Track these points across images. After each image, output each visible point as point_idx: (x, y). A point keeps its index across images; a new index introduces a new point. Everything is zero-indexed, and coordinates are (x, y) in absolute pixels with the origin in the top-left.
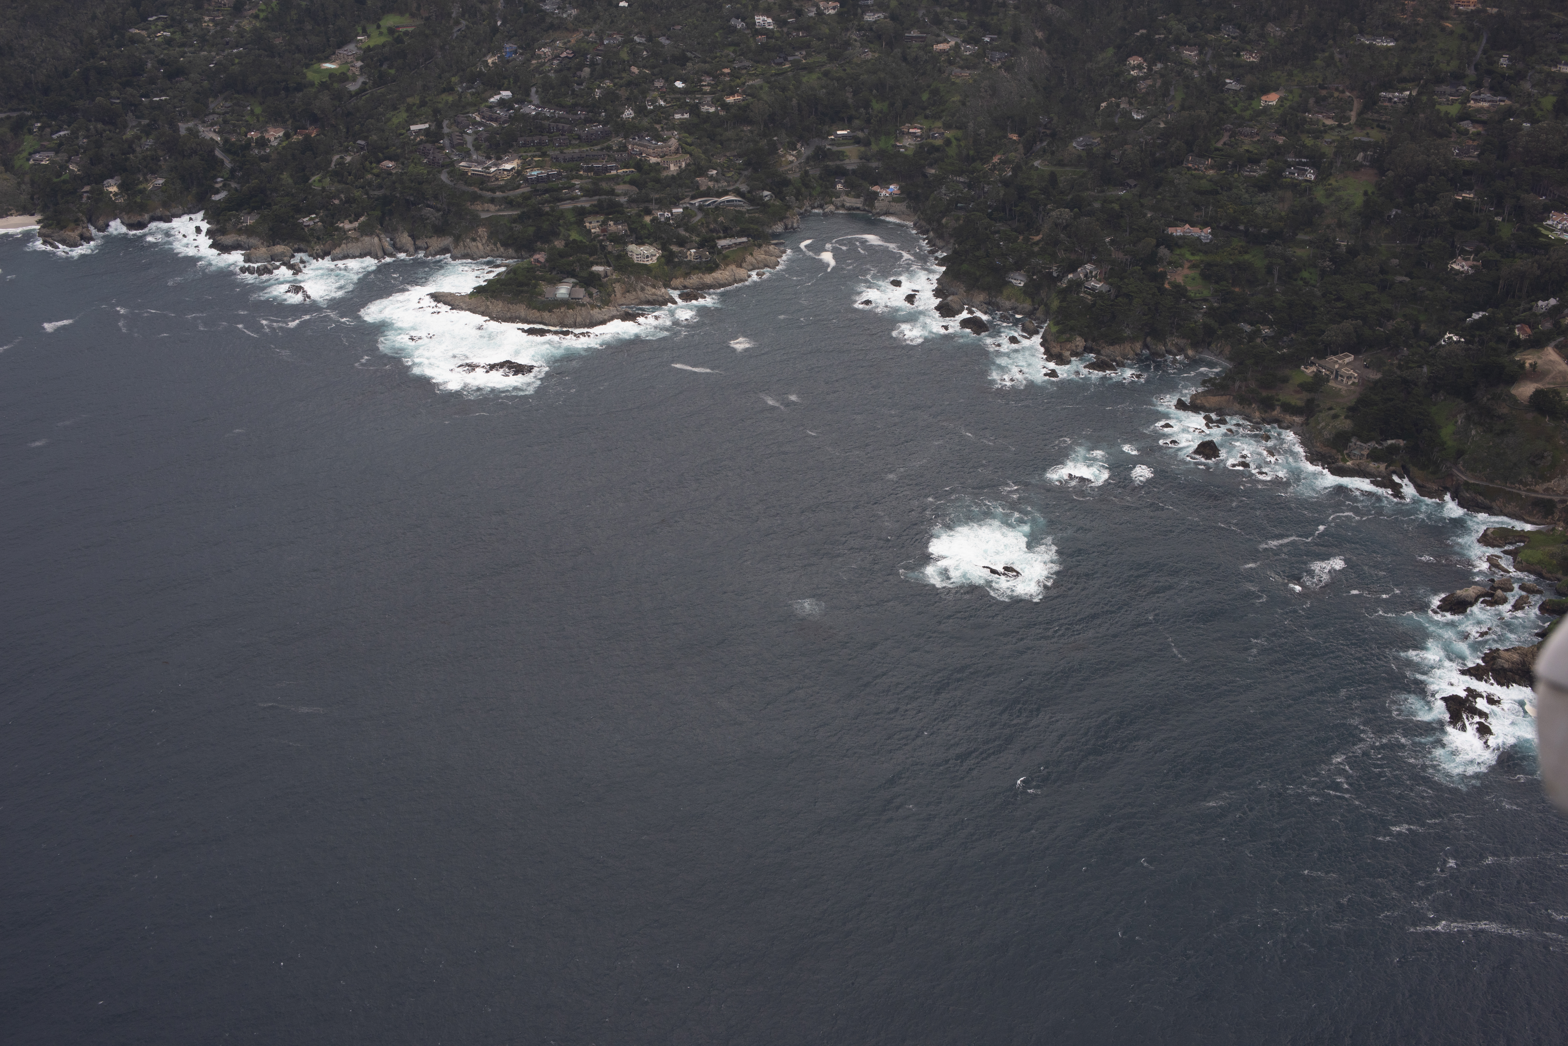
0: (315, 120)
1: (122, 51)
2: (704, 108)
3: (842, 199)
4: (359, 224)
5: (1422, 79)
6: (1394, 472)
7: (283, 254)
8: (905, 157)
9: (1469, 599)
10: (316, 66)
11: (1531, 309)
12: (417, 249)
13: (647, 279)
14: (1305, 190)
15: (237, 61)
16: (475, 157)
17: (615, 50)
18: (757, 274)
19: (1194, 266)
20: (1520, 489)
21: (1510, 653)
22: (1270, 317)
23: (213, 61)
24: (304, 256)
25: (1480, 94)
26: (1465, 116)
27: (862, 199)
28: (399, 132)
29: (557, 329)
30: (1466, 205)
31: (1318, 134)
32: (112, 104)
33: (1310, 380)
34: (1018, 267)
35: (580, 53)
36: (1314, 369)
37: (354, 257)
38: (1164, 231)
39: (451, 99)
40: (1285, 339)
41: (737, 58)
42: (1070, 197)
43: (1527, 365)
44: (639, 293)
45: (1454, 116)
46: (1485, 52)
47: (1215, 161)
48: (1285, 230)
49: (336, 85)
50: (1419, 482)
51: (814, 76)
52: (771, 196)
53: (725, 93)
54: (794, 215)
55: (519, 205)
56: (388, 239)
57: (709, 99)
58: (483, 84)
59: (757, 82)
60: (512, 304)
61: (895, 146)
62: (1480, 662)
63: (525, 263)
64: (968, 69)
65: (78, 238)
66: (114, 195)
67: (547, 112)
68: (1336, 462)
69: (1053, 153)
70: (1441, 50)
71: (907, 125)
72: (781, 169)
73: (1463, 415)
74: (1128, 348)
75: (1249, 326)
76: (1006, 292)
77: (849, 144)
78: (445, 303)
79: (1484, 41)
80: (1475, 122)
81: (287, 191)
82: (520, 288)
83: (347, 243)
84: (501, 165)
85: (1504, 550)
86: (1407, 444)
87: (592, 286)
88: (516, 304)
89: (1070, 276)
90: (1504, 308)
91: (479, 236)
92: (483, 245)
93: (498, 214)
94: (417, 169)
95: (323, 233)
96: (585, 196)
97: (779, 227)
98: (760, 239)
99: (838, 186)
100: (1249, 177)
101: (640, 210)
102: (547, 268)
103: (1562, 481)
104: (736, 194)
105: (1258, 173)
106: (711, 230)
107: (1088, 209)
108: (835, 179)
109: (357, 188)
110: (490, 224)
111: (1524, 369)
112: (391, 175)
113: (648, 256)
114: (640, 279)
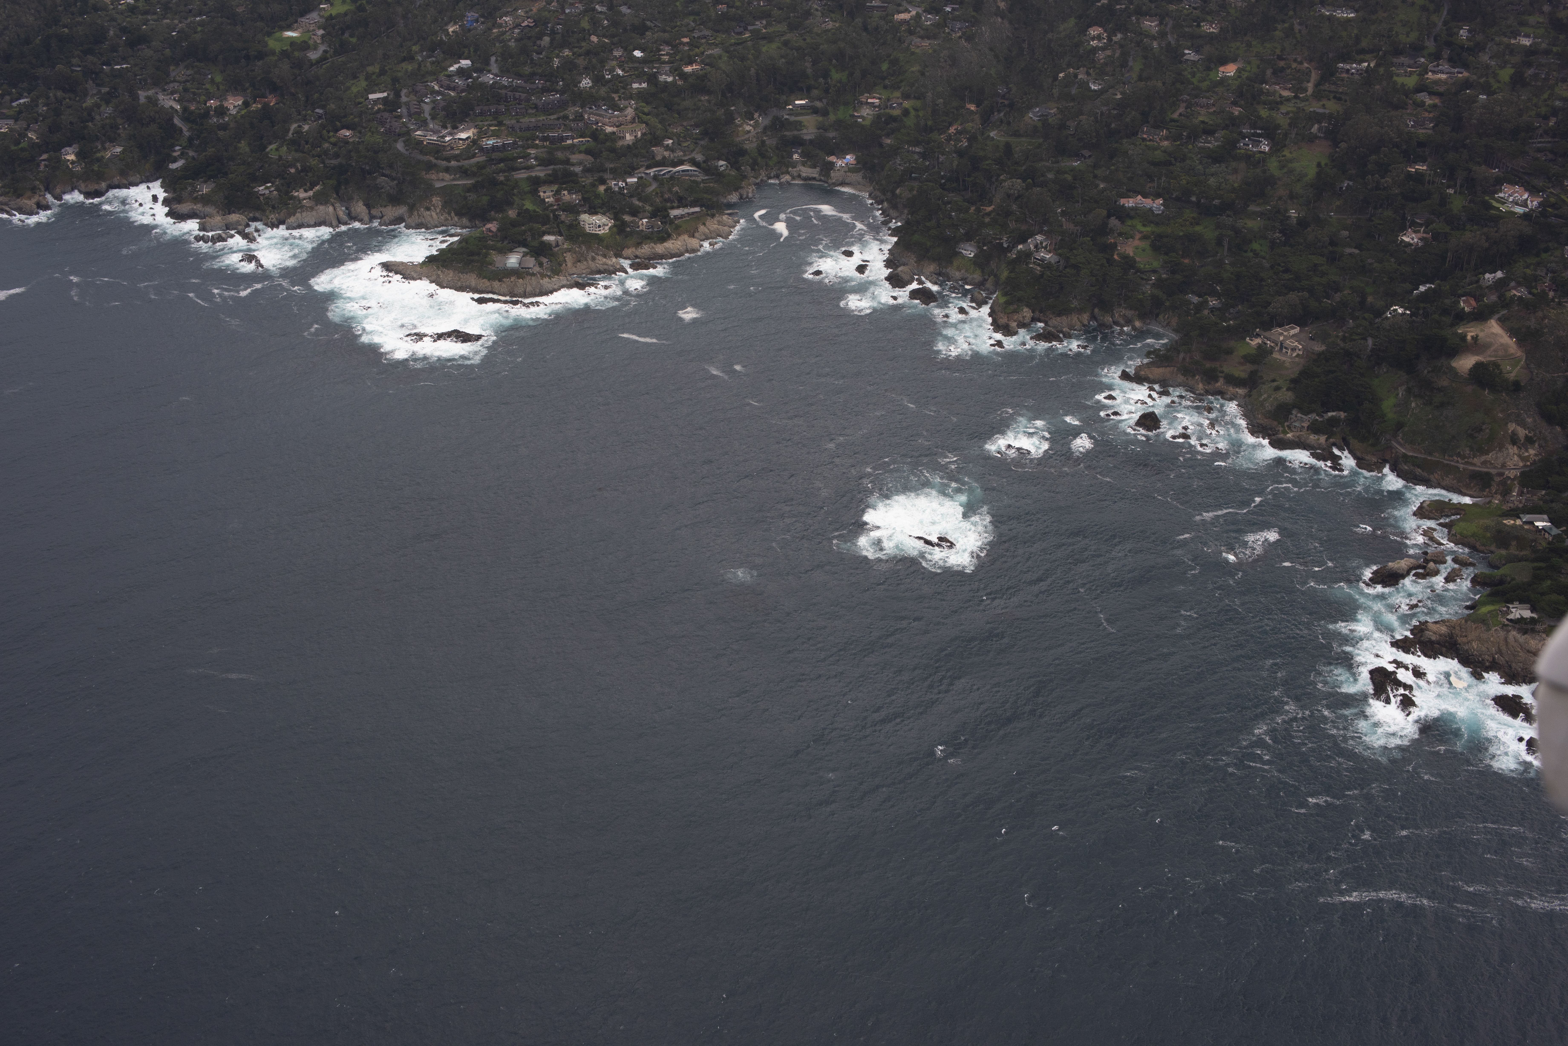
0: (274, 88)
1: (84, 19)
2: (663, 78)
3: (798, 169)
4: (314, 193)
5: (1381, 50)
6: (1334, 444)
7: (238, 223)
8: (862, 126)
9: (1401, 572)
10: (278, 34)
11: (1478, 281)
12: (372, 218)
13: (598, 249)
14: (1259, 162)
15: (199, 29)
16: (431, 126)
17: (576, 19)
18: (710, 244)
19: (1145, 237)
20: (1458, 462)
21: (1438, 626)
22: (1219, 288)
23: (175, 28)
24: (259, 225)
25: (1438, 65)
26: (1421, 88)
27: (818, 169)
28: (358, 100)
29: (508, 298)
30: (1419, 177)
31: (1274, 105)
32: (73, 71)
33: (1254, 352)
34: (968, 238)
35: (541, 22)
36: (1259, 341)
37: (309, 226)
38: (1116, 202)
39: (410, 68)
40: (1232, 310)
41: (697, 28)
42: (1024, 168)
43: (1469, 338)
44: (590, 262)
45: (1411, 88)
46: (1445, 23)
47: (1170, 132)
48: (1237, 202)
49: (296, 54)
50: (1359, 454)
51: (774, 46)
52: (727, 166)
53: (683, 63)
54: (750, 185)
55: (474, 174)
56: (343, 208)
57: (667, 69)
58: (444, 53)
59: (716, 51)
60: (462, 273)
61: (853, 116)
62: (1408, 634)
63: (476, 233)
64: (928, 38)
65: (35, 206)
66: (71, 163)
67: (505, 81)
68: (1277, 434)
69: (1009, 123)
70: (1401, 21)
71: (866, 95)
72: (738, 139)
73: (1404, 387)
74: (1076, 319)
75: (1197, 298)
76: (956, 263)
77: (808, 114)
78: (396, 273)
79: (1445, 13)
80: (1431, 94)
81: (244, 159)
82: (472, 257)
83: (302, 212)
84: (456, 134)
85: (1439, 523)
86: (1347, 416)
87: (543, 256)
88: (467, 273)
89: (1020, 247)
90: (1451, 281)
91: (434, 205)
92: (437, 214)
93: (453, 183)
94: (374, 138)
95: (278, 201)
96: (540, 165)
97: (734, 197)
98: (714, 209)
99: (795, 156)
100: (1204, 148)
101: (594, 180)
102: (498, 237)
103: (1500, 454)
104: (692, 163)
105: (1212, 144)
106: (665, 200)
107: (1041, 180)
108: (791, 149)
109: (314, 157)
110: (444, 193)
111: (1466, 342)
112: (348, 144)
113: (599, 226)
114: (591, 248)
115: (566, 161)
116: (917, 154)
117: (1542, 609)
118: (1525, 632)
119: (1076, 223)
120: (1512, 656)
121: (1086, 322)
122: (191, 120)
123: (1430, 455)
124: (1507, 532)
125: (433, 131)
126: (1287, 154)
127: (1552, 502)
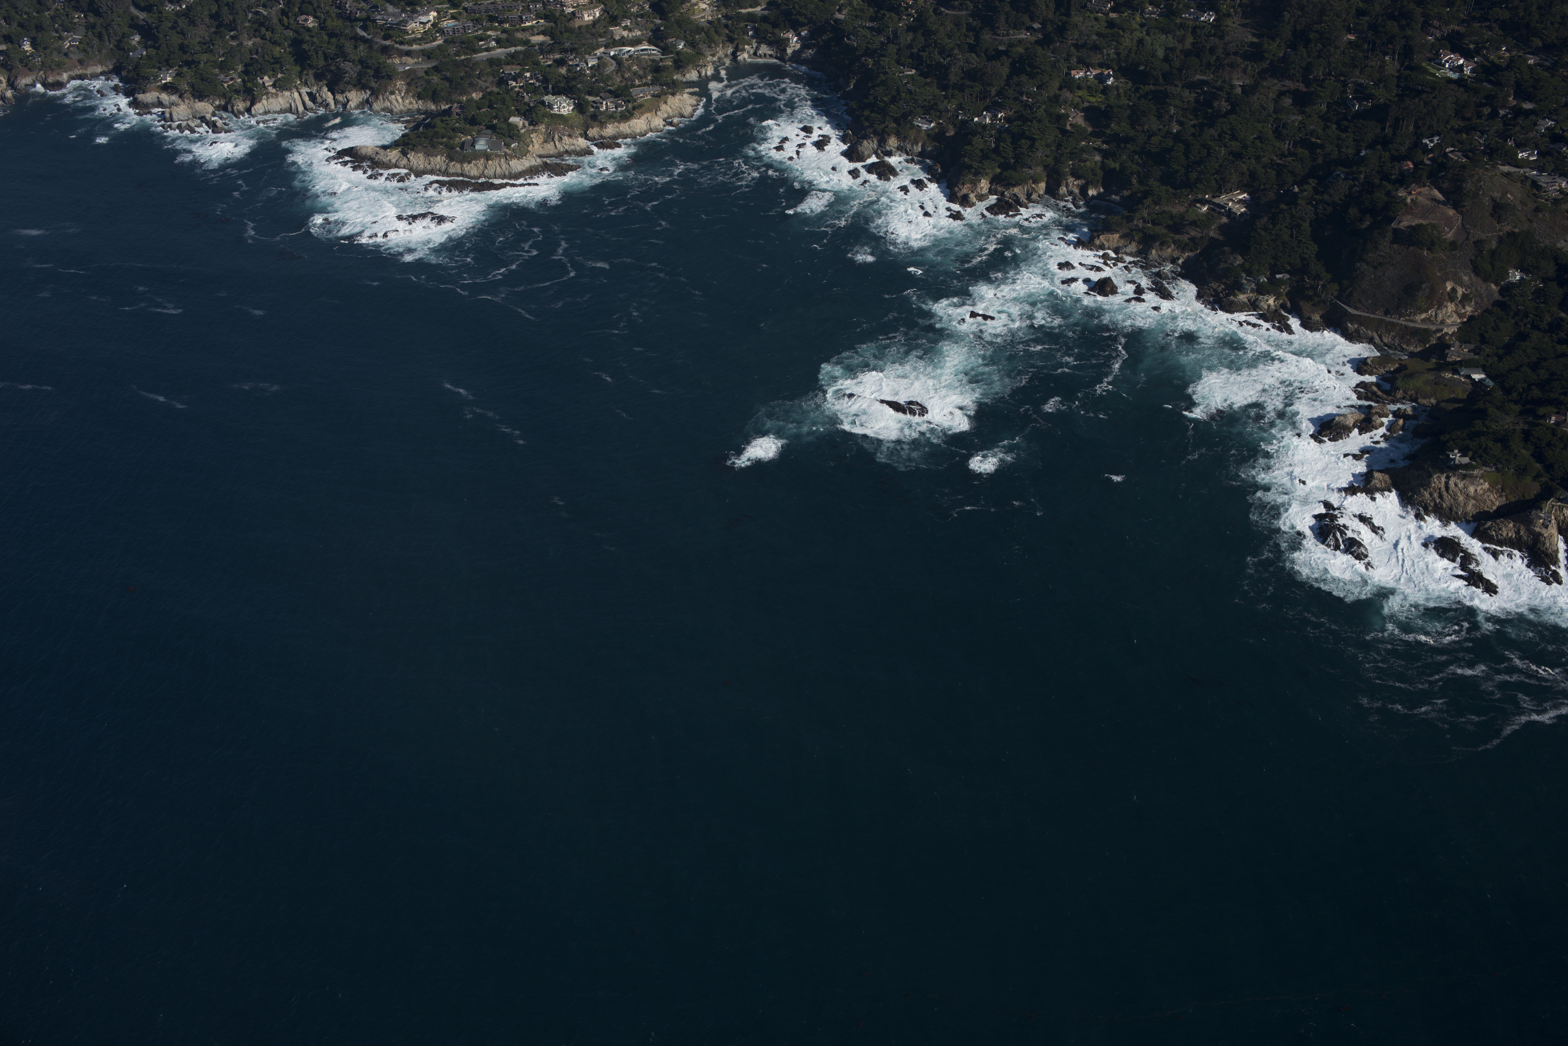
3: (754, 46)
4: (278, 79)
6: (1282, 307)
7: (204, 111)
9: (1347, 425)
11: (1416, 146)
12: (337, 103)
13: (564, 129)
16: (390, 10)
20: (1399, 319)
24: (225, 113)
27: (774, 46)
29: (478, 180)
33: (1204, 218)
34: (925, 111)
36: (1208, 207)
38: (1066, 74)
43: (1408, 201)
44: (557, 143)
47: (1118, 4)
48: (1184, 72)
50: (1306, 317)
52: (685, 45)
54: (708, 63)
55: (436, 58)
56: (308, 94)
60: (433, 156)
72: (694, 17)
74: (1031, 189)
76: (913, 137)
81: (205, 47)
82: (440, 140)
83: (268, 98)
84: (417, 18)
85: (1382, 378)
86: (1294, 278)
87: (510, 137)
88: (436, 156)
89: (976, 119)
90: (1390, 146)
91: (398, 89)
92: (402, 98)
93: (416, 67)
94: (334, 24)
95: (243, 89)
96: (501, 47)
97: (693, 76)
98: (674, 88)
99: (750, 33)
100: (1150, 19)
101: (555, 61)
102: (465, 119)
103: (1439, 311)
104: (650, 42)
105: (1158, 15)
106: (626, 79)
107: (993, 53)
108: (747, 26)
109: (275, 43)
110: (408, 77)
111: (1406, 205)
112: (309, 30)
113: (564, 107)
114: (557, 129)
115: (526, 42)
116: (871, 29)
117: (1480, 456)
118: (1464, 477)
119: (1029, 95)
120: (1452, 501)
121: (1042, 192)
122: (148, 9)
123: (1373, 313)
124: (1445, 385)
125: (393, 15)
126: (1231, 24)
127: (1488, 356)
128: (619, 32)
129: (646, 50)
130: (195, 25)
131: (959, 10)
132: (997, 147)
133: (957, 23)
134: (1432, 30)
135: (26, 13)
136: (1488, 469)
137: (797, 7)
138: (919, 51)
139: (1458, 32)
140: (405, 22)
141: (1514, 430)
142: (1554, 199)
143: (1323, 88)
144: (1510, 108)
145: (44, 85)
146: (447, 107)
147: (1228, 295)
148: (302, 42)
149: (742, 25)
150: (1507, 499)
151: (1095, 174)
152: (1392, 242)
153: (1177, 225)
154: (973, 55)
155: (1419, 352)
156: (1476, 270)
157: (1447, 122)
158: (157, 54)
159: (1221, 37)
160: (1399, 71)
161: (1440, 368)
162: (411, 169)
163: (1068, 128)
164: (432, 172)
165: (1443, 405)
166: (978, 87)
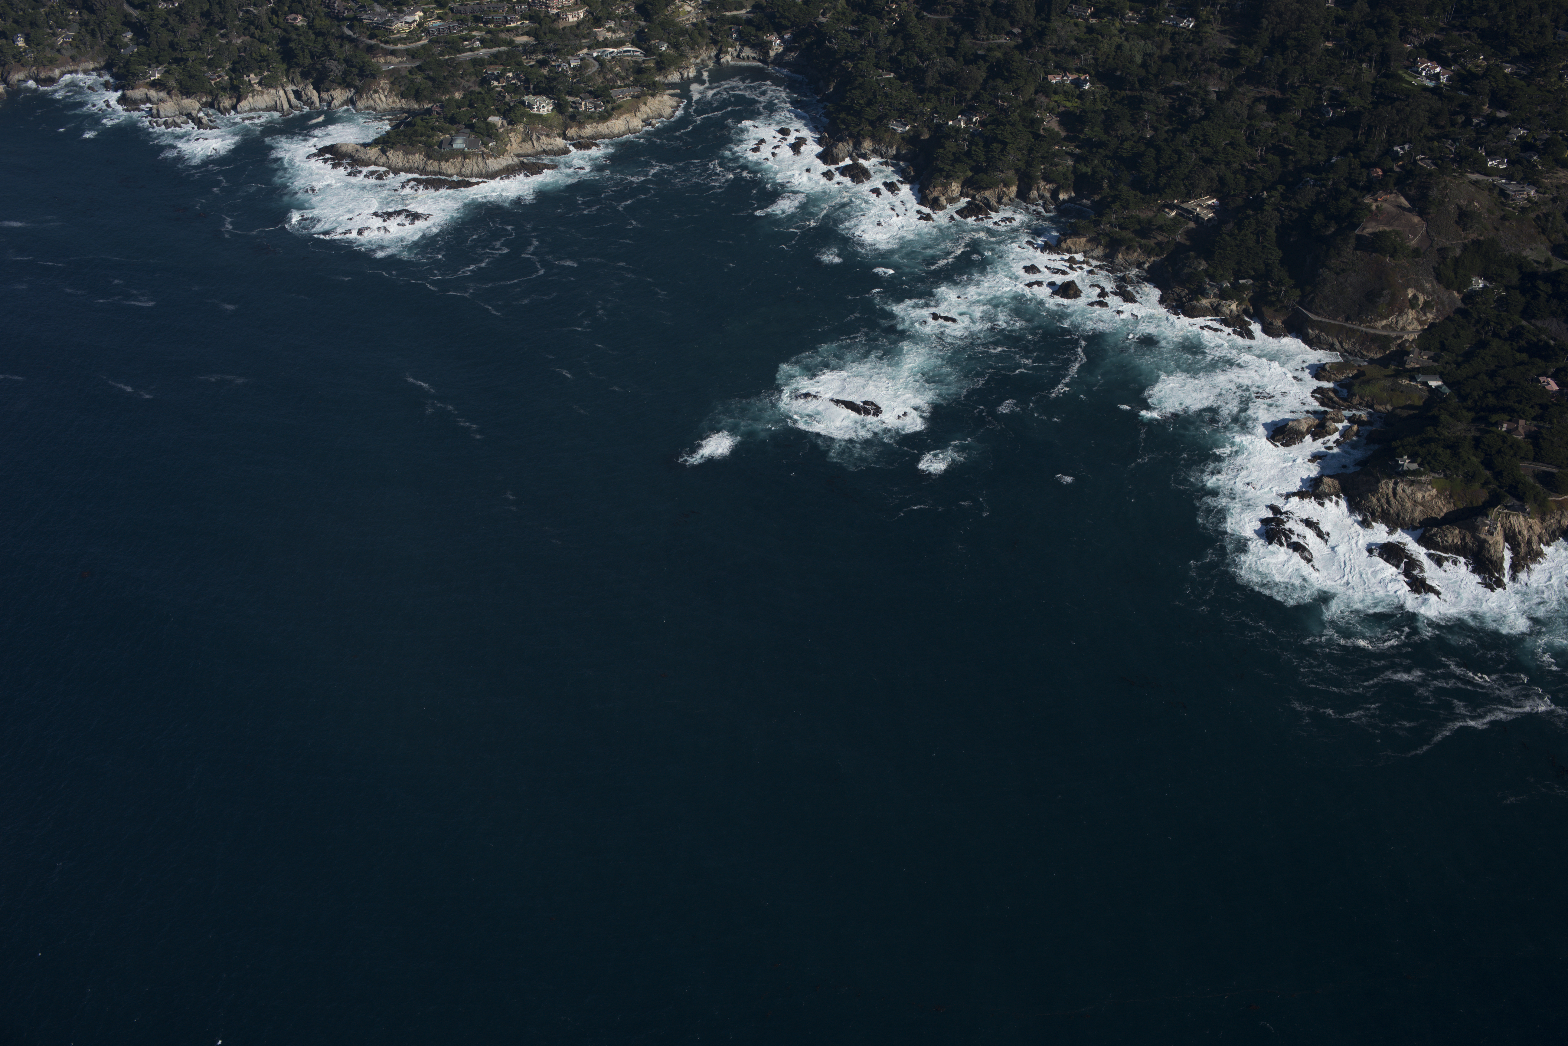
3: (737, 49)
4: (265, 77)
6: (1244, 311)
7: (191, 108)
8: (799, 6)
9: (1300, 430)
11: (1386, 153)
12: (322, 101)
13: (542, 129)
16: (378, 9)
20: (1360, 326)
21: (1332, 479)
24: (211, 110)
27: (757, 49)
29: (455, 178)
34: (900, 115)
36: (1176, 212)
37: (260, 110)
38: (1043, 78)
42: (955, 45)
43: (1373, 208)
44: (535, 142)
47: (1098, 10)
48: (1160, 77)
50: (1267, 322)
54: (690, 64)
55: (419, 57)
56: (293, 92)
60: (410, 154)
72: (678, 20)
74: (1002, 192)
76: (888, 140)
81: (194, 44)
82: (419, 138)
83: (253, 96)
84: (402, 17)
85: (1340, 384)
86: (1257, 284)
87: (488, 136)
88: (415, 154)
89: (950, 123)
90: (1361, 153)
91: (382, 88)
92: (386, 97)
93: (400, 66)
94: (323, 23)
95: (229, 86)
96: (485, 47)
97: (675, 77)
98: (654, 89)
99: (734, 36)
100: (1130, 25)
101: (538, 61)
102: (445, 118)
103: (1400, 318)
104: (633, 44)
105: (1138, 21)
106: (608, 80)
107: (972, 57)
108: (731, 29)
109: (263, 41)
110: (391, 76)
111: (1371, 211)
112: (296, 28)
113: (544, 107)
114: (535, 128)
115: (510, 43)
116: (852, 33)
117: (1428, 463)
118: (1412, 483)
119: (1004, 99)
120: (1400, 507)
121: (1013, 196)
122: (141, 7)
123: (1334, 319)
124: (1402, 392)
125: (380, 14)
126: (1210, 31)
127: (1447, 363)
128: (602, 33)
129: (629, 51)
130: (186, 23)
131: (941, 14)
132: (969, 150)
133: (938, 28)
134: (1411, 38)
135: (21, 10)
136: (1437, 476)
137: (781, 10)
138: (898, 54)
139: (1436, 40)
140: (390, 22)
141: (1465, 437)
142: (1521, 208)
143: (1297, 94)
144: (1484, 117)
145: (37, 81)
146: (430, 106)
147: (1191, 300)
148: (289, 40)
149: (727, 27)
150: (1455, 505)
151: (1066, 179)
152: (1356, 249)
153: (1144, 230)
154: (951, 59)
155: (1379, 359)
156: (1439, 278)
157: (1420, 130)
158: (147, 51)
159: (1199, 44)
160: (1375, 78)
161: (1398, 374)
162: (389, 167)
163: (1042, 132)
164: (409, 170)
165: (1398, 411)
166: (954, 91)
